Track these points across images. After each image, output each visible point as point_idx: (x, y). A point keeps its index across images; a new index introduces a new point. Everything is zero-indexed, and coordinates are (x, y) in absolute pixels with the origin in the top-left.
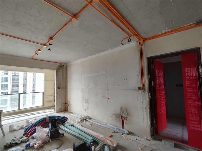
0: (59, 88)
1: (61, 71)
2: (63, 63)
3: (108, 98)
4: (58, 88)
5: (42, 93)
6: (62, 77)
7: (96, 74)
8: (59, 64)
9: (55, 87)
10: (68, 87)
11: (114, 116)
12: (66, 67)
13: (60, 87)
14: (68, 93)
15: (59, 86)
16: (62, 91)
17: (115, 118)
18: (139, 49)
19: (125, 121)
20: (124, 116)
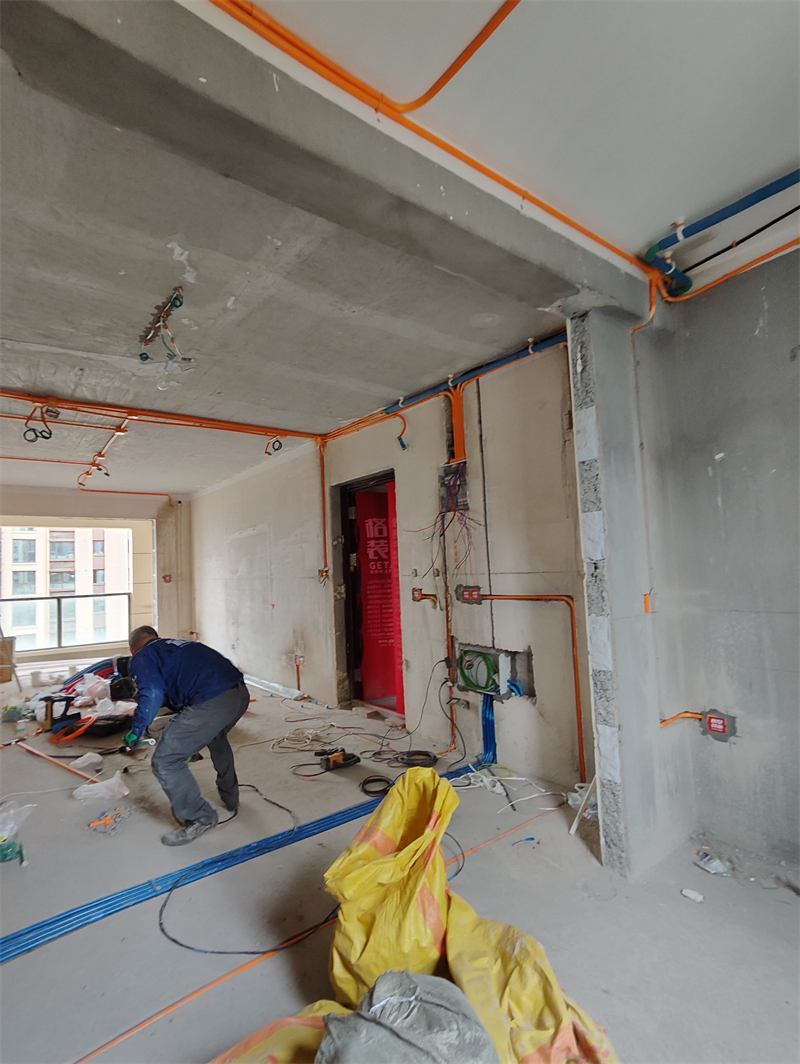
0: (168, 578)
1: (171, 519)
2: (177, 494)
3: (273, 606)
4: (164, 577)
5: (126, 596)
6: (177, 542)
7: (250, 531)
8: (166, 498)
9: (155, 575)
10: (197, 576)
11: (284, 657)
12: (190, 505)
13: (170, 576)
14: (197, 595)
15: (167, 573)
16: (177, 589)
17: (284, 663)
18: (318, 460)
19: (300, 667)
20: (299, 653)
